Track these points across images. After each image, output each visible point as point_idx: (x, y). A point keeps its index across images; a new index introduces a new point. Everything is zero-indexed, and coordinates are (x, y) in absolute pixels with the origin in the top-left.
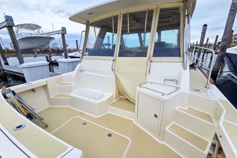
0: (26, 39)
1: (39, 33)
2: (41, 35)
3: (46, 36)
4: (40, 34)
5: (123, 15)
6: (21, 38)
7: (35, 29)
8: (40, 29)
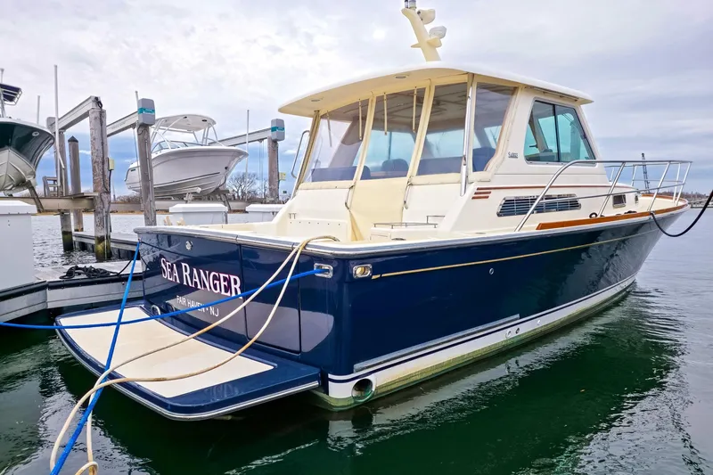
0: (172, 157)
1: (207, 138)
2: (210, 144)
3: (223, 147)
4: (209, 141)
5: (378, 98)
6: (159, 154)
7: (199, 129)
8: (211, 128)
